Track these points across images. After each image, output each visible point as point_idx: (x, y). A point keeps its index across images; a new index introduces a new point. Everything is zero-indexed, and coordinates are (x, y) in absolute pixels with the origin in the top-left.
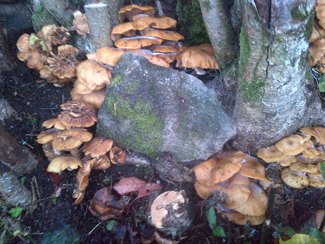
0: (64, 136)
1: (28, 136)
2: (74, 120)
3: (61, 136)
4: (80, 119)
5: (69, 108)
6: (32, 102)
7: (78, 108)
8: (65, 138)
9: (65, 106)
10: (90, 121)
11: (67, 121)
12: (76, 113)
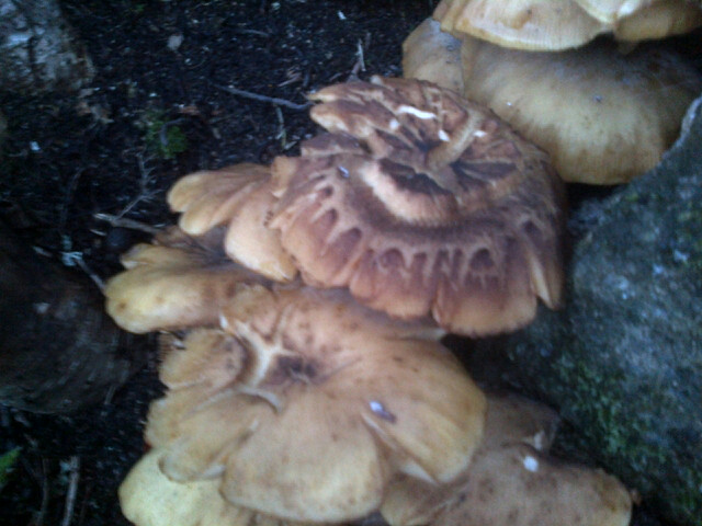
0: (268, 338)
1: (105, 225)
2: (381, 243)
3: (244, 329)
4: (429, 248)
5: (366, 130)
6: (193, 38)
7: (430, 145)
8: (267, 355)
9: (345, 109)
10: (498, 292)
11: (316, 232)
12: (406, 181)
